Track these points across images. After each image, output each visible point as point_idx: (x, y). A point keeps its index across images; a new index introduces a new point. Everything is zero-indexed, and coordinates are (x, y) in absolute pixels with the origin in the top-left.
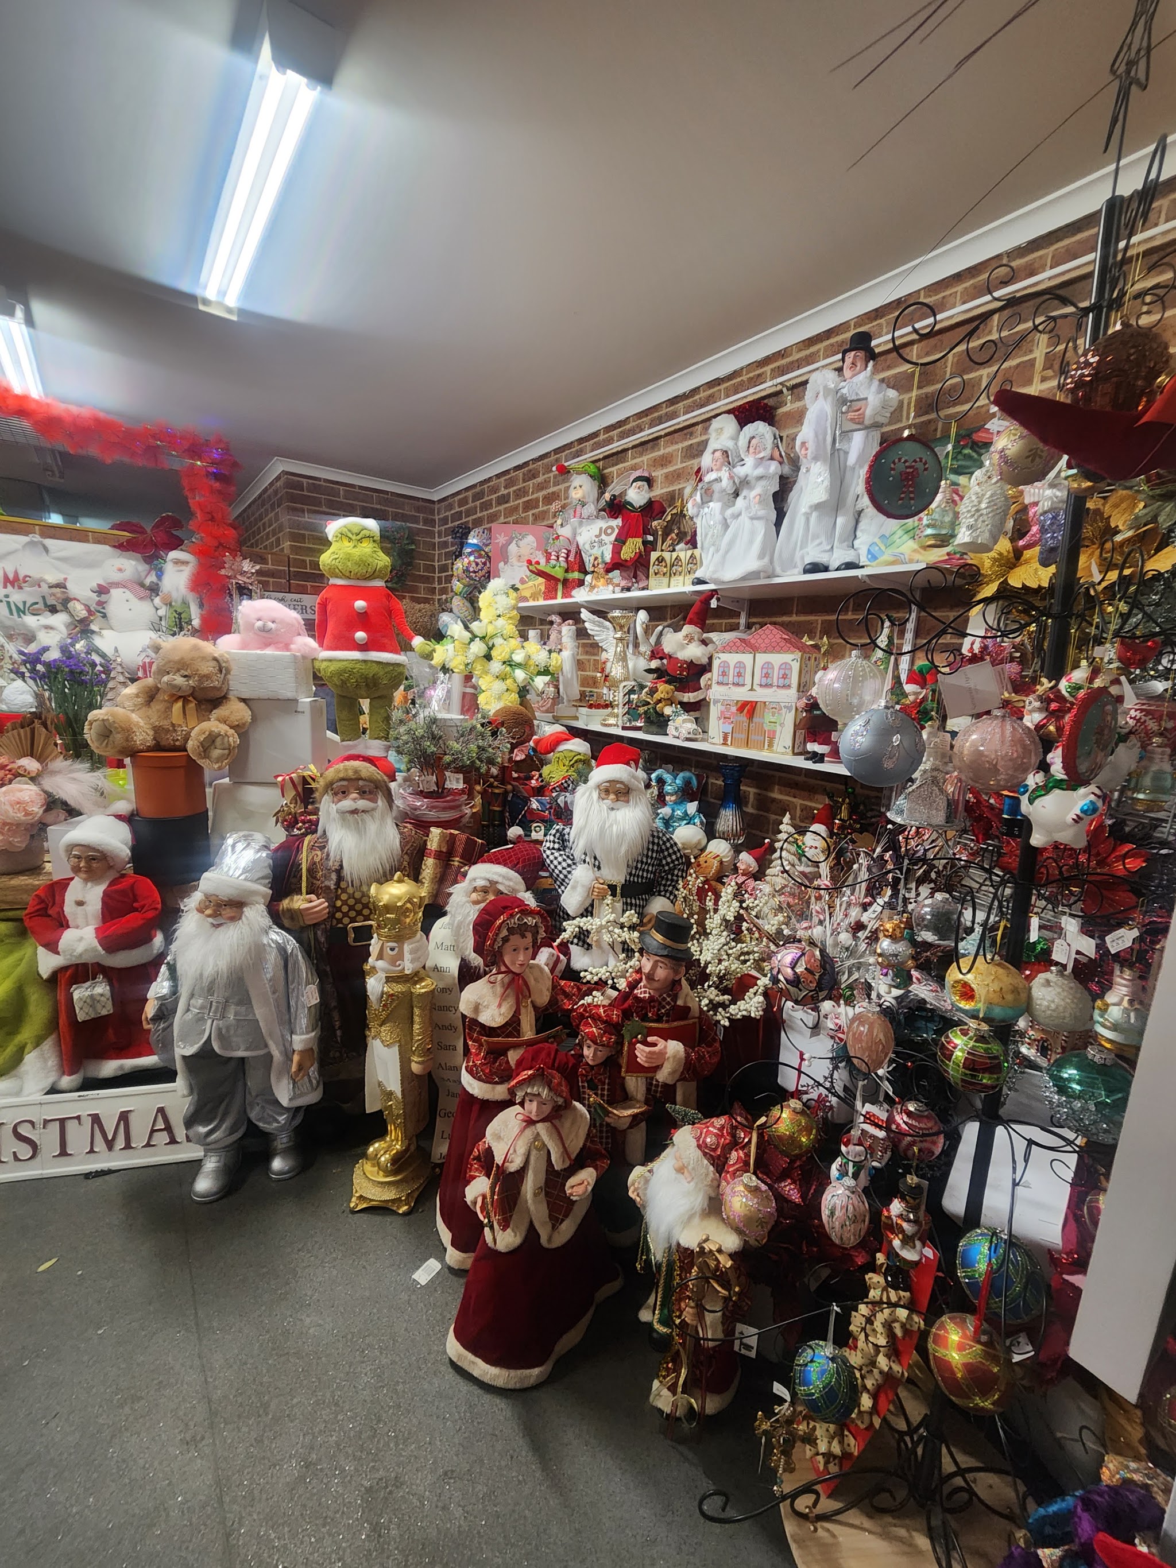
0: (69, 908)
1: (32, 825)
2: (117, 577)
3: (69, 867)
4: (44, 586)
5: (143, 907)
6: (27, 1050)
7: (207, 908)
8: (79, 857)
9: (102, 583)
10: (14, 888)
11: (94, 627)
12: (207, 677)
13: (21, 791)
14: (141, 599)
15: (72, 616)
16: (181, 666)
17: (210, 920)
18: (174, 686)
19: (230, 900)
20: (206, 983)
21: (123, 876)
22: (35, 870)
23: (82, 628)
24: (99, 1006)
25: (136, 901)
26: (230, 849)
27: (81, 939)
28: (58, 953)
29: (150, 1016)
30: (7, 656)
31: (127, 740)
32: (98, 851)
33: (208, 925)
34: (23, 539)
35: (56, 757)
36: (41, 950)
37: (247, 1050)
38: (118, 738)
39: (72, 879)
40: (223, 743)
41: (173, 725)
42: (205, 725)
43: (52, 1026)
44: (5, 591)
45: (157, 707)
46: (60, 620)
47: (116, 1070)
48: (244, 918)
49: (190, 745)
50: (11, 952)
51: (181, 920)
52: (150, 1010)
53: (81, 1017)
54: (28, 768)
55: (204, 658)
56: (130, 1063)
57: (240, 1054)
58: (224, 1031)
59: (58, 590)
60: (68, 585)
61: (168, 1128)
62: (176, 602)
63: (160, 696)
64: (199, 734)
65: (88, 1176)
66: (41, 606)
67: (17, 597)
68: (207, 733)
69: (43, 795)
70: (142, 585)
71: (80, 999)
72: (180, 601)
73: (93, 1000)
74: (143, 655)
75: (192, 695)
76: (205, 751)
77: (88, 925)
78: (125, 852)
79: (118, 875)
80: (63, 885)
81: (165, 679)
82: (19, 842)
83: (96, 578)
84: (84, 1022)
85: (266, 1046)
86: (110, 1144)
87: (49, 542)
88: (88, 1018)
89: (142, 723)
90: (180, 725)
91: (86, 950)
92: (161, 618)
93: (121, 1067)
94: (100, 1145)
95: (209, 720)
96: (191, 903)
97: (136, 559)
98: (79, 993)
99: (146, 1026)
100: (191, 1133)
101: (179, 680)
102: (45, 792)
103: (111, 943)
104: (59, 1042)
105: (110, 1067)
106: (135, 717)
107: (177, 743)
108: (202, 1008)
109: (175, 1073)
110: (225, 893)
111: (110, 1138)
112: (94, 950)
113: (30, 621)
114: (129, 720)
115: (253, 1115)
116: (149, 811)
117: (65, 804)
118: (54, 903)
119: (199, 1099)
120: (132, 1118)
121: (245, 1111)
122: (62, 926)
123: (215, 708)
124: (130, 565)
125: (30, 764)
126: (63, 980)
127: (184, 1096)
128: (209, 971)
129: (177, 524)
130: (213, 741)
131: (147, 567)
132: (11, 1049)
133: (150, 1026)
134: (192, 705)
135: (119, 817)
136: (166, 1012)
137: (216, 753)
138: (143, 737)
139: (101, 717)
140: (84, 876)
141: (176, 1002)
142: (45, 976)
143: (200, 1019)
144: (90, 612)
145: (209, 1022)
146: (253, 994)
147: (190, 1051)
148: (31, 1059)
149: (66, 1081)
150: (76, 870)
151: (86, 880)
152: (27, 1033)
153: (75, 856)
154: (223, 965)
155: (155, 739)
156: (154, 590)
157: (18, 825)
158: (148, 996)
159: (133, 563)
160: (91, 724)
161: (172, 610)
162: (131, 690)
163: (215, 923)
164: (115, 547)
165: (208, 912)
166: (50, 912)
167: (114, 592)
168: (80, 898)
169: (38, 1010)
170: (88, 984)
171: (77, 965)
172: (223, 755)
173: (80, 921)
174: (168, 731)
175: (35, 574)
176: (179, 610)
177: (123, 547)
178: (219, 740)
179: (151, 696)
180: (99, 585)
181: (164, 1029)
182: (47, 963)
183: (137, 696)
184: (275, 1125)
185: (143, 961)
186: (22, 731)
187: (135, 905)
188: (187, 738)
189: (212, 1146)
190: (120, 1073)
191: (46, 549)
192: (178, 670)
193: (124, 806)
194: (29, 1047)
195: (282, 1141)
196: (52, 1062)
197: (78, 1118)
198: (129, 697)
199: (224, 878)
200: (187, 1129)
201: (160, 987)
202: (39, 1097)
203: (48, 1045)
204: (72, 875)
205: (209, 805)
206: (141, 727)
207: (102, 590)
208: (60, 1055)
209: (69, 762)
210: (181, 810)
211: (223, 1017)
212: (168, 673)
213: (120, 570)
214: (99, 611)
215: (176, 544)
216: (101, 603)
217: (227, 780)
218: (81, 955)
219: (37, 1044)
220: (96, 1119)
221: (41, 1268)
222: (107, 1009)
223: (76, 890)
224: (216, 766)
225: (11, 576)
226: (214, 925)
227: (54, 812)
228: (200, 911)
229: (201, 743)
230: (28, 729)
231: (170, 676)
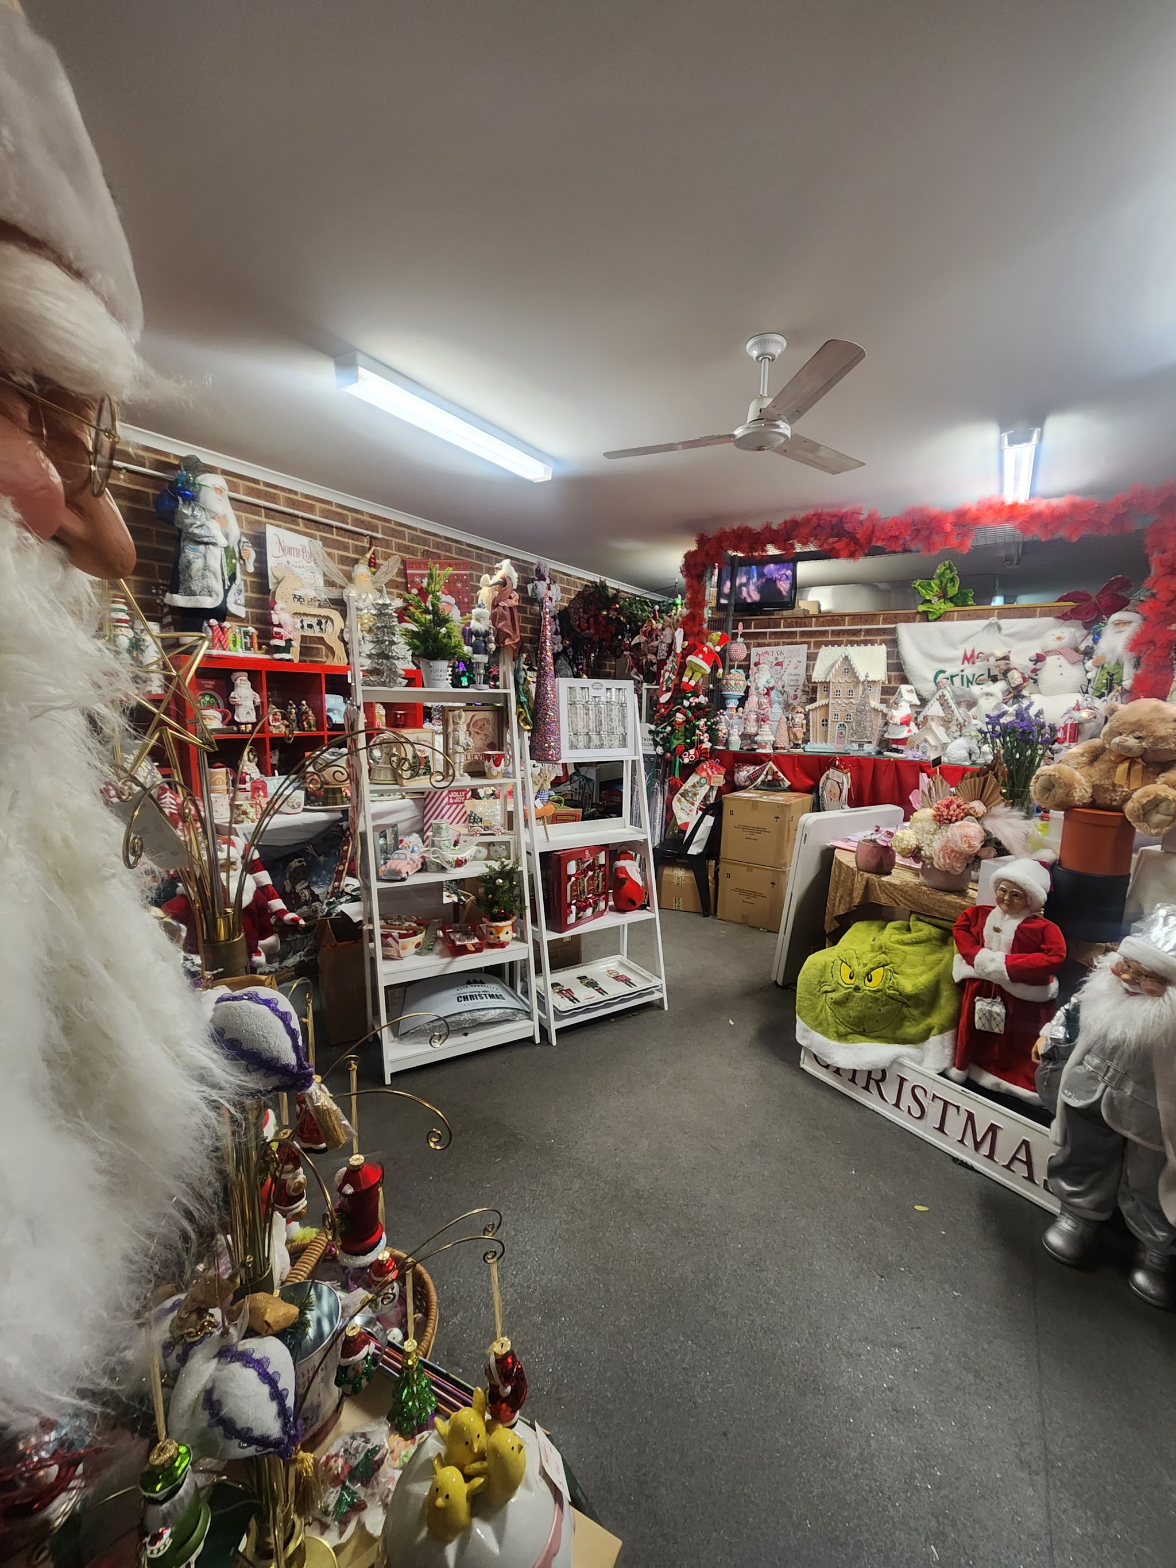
0: (987, 931)
1: (970, 856)
2: (1053, 645)
3: (995, 896)
4: (992, 660)
5: (1049, 950)
6: (933, 1032)
7: (1124, 972)
8: (1004, 891)
9: (1039, 652)
10: (949, 903)
11: (1025, 692)
12: (1164, 739)
13: (969, 827)
14: (1073, 663)
15: (1009, 683)
16: (1136, 728)
17: (1126, 985)
18: (1126, 747)
19: (1153, 972)
20: (1109, 1045)
21: (1036, 917)
22: (962, 892)
23: (1016, 694)
24: (993, 1023)
25: (1043, 942)
26: (1161, 920)
27: (993, 960)
28: (973, 966)
29: (1041, 1052)
30: (954, 719)
31: (1067, 795)
32: (1021, 889)
33: (1121, 990)
34: (984, 622)
35: (999, 803)
36: (958, 957)
37: (1138, 1135)
38: (1059, 792)
39: (993, 908)
40: (1168, 809)
41: (1114, 785)
42: (1150, 788)
43: (954, 1023)
44: (962, 667)
45: (1100, 766)
46: (1000, 686)
47: (993, 1084)
48: (1166, 996)
49: (1129, 806)
50: (933, 952)
51: (1091, 975)
52: (1041, 1046)
53: (978, 1025)
54: (977, 810)
55: (1164, 720)
56: (1006, 1086)
57: (1129, 1135)
58: (1116, 1102)
59: (1003, 662)
60: (1011, 658)
61: (1029, 1163)
62: (1109, 663)
63: (1105, 757)
64: (1143, 797)
65: (955, 1160)
66: (986, 676)
67: (970, 670)
68: (1152, 796)
69: (984, 834)
70: (1076, 650)
71: (981, 1010)
72: (1113, 663)
73: (990, 1016)
74: (1068, 716)
75: (1142, 757)
76: (1144, 814)
77: (999, 950)
78: (1043, 896)
79: (1030, 915)
80: (986, 910)
81: (1117, 740)
82: (959, 867)
83: (1034, 648)
84: (979, 1030)
85: (1162, 1143)
86: (977, 1146)
87: (1004, 623)
88: (983, 1029)
89: (1083, 781)
90: (1121, 786)
91: (995, 971)
92: (1089, 681)
93: (998, 1085)
94: (969, 1141)
95: (1155, 783)
96: (1106, 963)
97: (1076, 626)
98: (981, 1005)
99: (1034, 1059)
100: (1052, 1182)
101: (1131, 741)
102: (985, 831)
103: (1016, 973)
104: (956, 1037)
105: (989, 1080)
106: (1078, 775)
107: (1114, 803)
108: (1096, 1067)
109: (1053, 1117)
110: (1148, 962)
111: (979, 1140)
112: (1001, 973)
113: (976, 689)
114: (1073, 777)
115: (1126, 1207)
116: (1070, 865)
117: (998, 843)
118: (976, 924)
119: (1071, 1155)
120: (1000, 1134)
121: (1116, 1197)
122: (978, 944)
123: (1163, 771)
124: (1070, 633)
125: (978, 806)
126: (971, 988)
127: (1055, 1143)
128: (1115, 1034)
129: (1125, 584)
130: (1157, 806)
131: (1085, 632)
132: (922, 1027)
133: (1040, 1062)
134: (1138, 767)
135: (1043, 864)
136: (1057, 1054)
137: (1157, 818)
138: (1082, 792)
139: (1049, 773)
140: (1004, 907)
141: (1070, 1050)
142: (956, 980)
143: (1092, 1077)
144: (1025, 680)
145: (1102, 1086)
146: (1159, 1080)
147: (1076, 1103)
148: (934, 1040)
149: (954, 1072)
150: (1000, 901)
151: (1005, 912)
152: (936, 1019)
153: (1002, 889)
154: (1132, 1034)
155: (1092, 797)
156: (1088, 653)
157: (961, 854)
158: (1041, 1033)
159: (1073, 630)
160: (1038, 778)
161: (1105, 672)
162: (1076, 749)
163: (1130, 990)
164: (1058, 617)
165: (1125, 976)
166: (972, 930)
167: (1049, 659)
168: (998, 925)
169: (946, 1007)
170: (989, 1000)
171: (983, 980)
172: (1165, 821)
173: (994, 945)
174: (1107, 790)
175: (986, 651)
176: (1112, 672)
177: (1065, 617)
178: (1164, 805)
179: (1095, 756)
180: (1037, 655)
181: (1052, 1070)
182: (961, 970)
183: (1082, 755)
184: (1150, 1235)
185: (1038, 1000)
186: (977, 779)
187: (1042, 946)
188: (1127, 798)
189: (1071, 1209)
190: (995, 1089)
191: (999, 629)
192: (1133, 732)
193: (1050, 855)
194: (935, 1031)
195: (1152, 1257)
196: (948, 1051)
197: (958, 1107)
198: (1074, 756)
199: (1152, 948)
200: (1050, 1175)
201: (1054, 1030)
202: (934, 1074)
203: (948, 1035)
204: (993, 903)
205: (1132, 871)
206: (1082, 784)
207: (1039, 658)
208: (955, 1049)
209: (1008, 809)
210: (1103, 869)
211: (1118, 1087)
212: (1121, 734)
213: (1059, 638)
214: (1032, 678)
215: (1120, 605)
216: (1034, 671)
217: (1158, 848)
218: (990, 973)
219: (941, 1032)
220: (970, 1117)
221: (917, 1207)
222: (999, 1029)
223: (995, 918)
224: (1154, 832)
225: (969, 654)
226: (1127, 991)
227: (988, 848)
228: (1117, 972)
229: (1143, 806)
230: (982, 778)
231: (1123, 737)
